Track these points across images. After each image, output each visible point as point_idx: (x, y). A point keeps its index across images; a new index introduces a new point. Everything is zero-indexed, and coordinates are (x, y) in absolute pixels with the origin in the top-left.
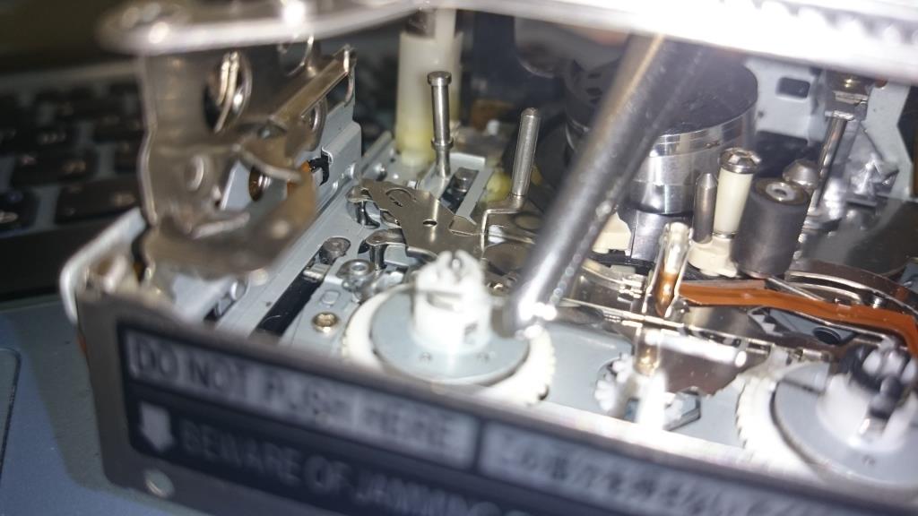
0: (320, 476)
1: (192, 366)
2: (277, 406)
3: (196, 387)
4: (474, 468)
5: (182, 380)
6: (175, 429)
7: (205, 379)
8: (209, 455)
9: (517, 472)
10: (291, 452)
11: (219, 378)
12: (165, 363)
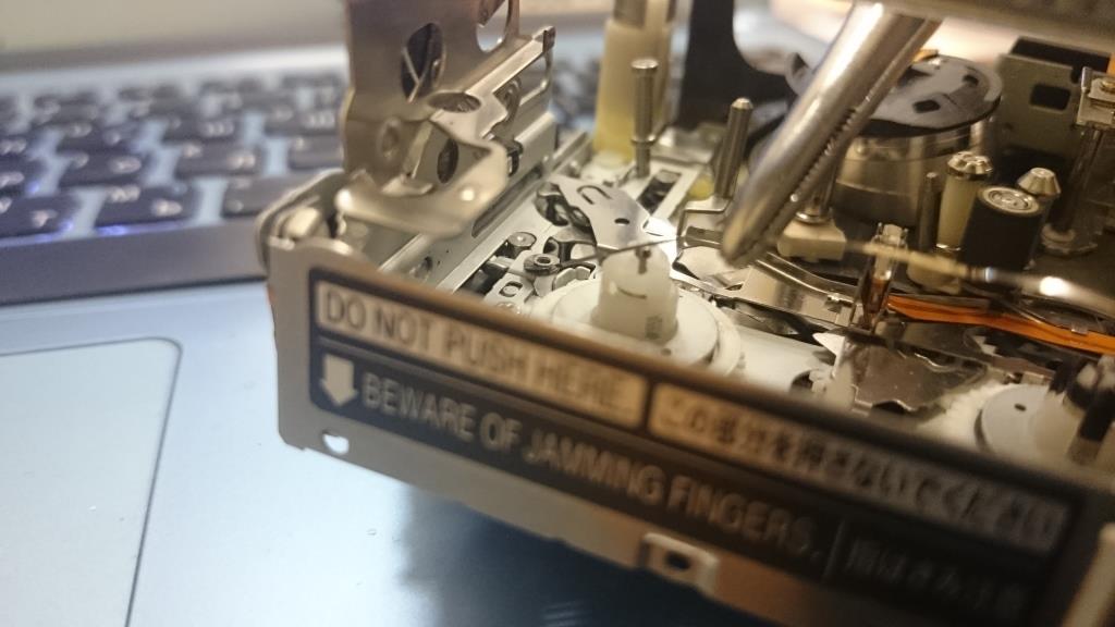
0: (493, 432)
1: (379, 316)
2: (456, 360)
3: (382, 339)
4: (643, 428)
5: (368, 333)
6: (358, 383)
7: (390, 331)
8: (388, 409)
9: (685, 435)
10: (467, 408)
11: (404, 329)
12: (354, 313)
